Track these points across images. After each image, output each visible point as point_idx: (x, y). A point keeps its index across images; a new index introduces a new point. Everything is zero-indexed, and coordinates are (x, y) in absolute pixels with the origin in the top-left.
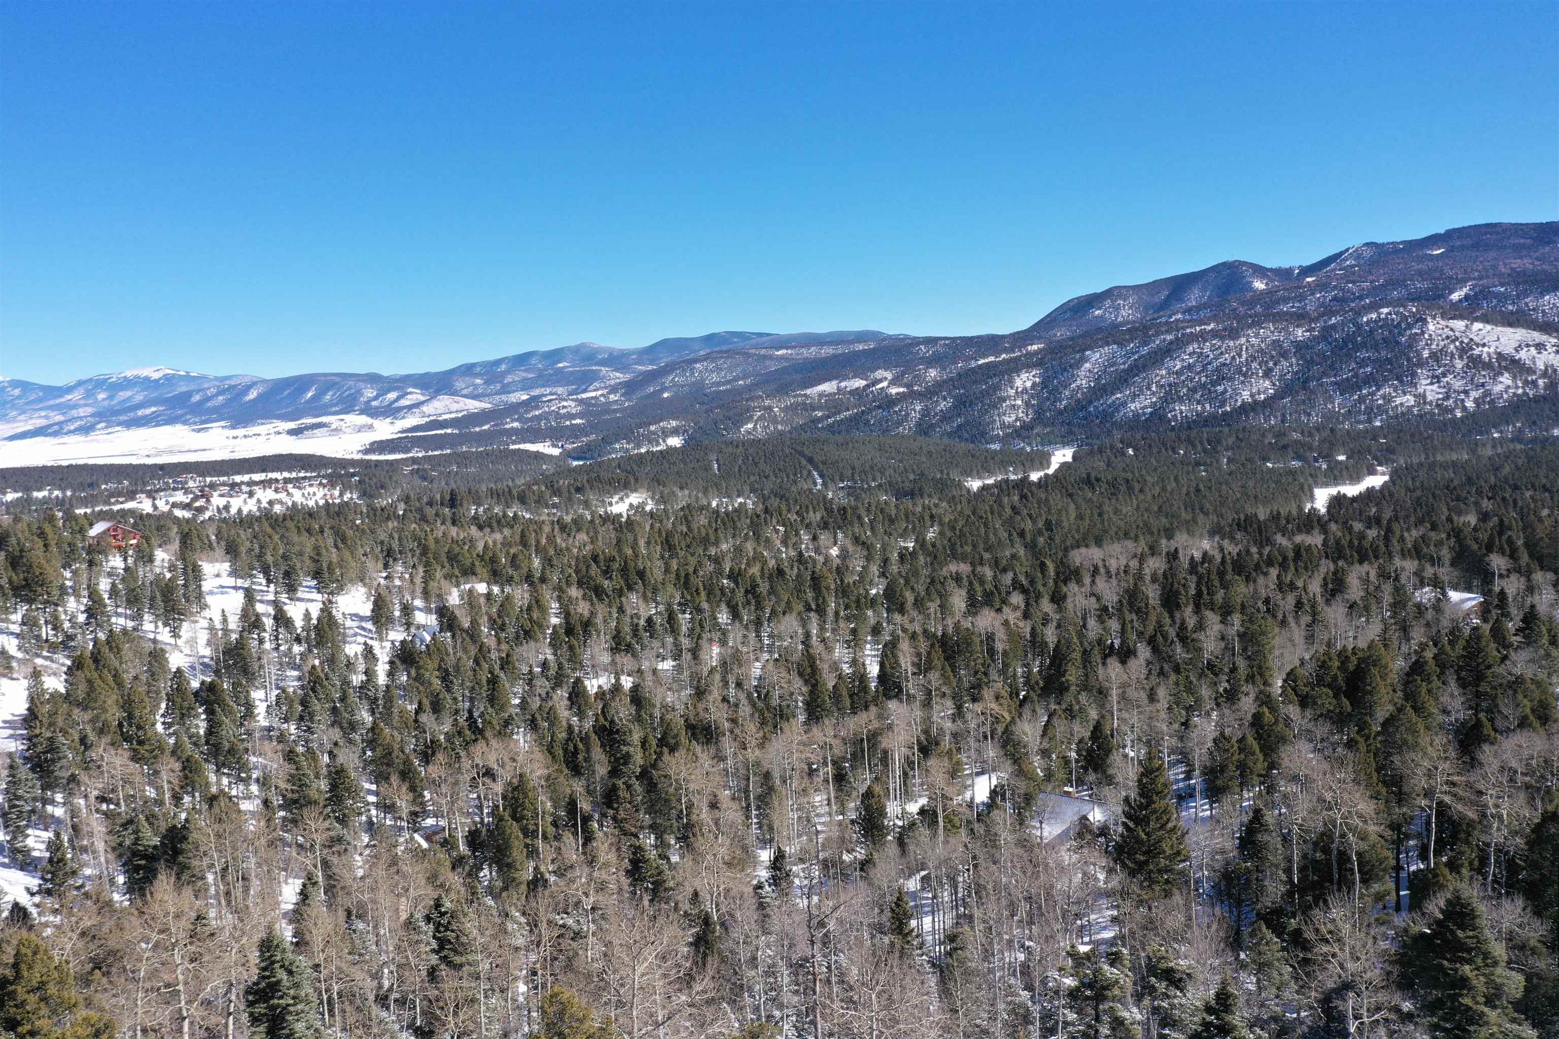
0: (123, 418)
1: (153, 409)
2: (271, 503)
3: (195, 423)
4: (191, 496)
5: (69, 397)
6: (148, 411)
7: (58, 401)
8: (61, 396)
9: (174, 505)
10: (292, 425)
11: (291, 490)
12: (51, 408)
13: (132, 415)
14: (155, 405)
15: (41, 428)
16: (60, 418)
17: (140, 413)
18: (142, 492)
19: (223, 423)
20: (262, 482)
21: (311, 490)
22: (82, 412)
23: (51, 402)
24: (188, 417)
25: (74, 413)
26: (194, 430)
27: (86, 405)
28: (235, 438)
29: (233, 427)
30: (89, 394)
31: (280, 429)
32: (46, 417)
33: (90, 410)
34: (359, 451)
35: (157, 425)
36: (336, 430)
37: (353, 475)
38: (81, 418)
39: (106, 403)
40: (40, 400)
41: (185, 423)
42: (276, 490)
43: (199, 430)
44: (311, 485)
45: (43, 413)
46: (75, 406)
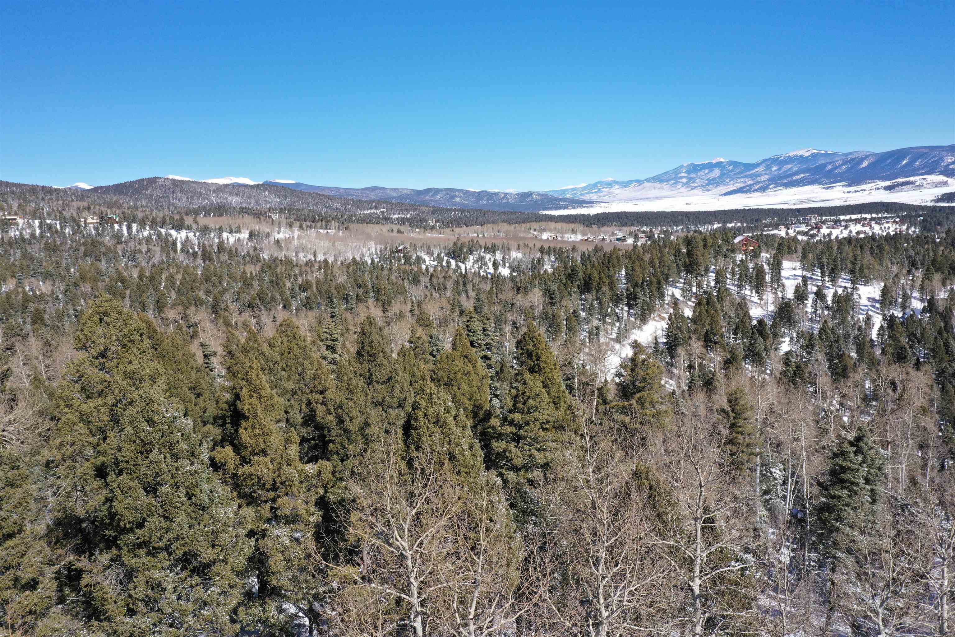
0: (784, 181)
1: (802, 175)
2: (858, 233)
3: (826, 184)
4: (809, 227)
5: (757, 170)
6: (799, 177)
7: (751, 172)
8: (753, 169)
9: (799, 233)
10: (888, 183)
11: (873, 225)
12: (747, 176)
13: (790, 179)
14: (803, 173)
15: (740, 188)
16: (751, 182)
17: (794, 178)
18: (783, 225)
19: (843, 183)
20: (856, 220)
21: (887, 225)
22: (763, 178)
23: (748, 173)
24: (822, 179)
25: (758, 179)
26: (825, 188)
27: (765, 174)
28: (848, 192)
29: (849, 186)
30: (768, 167)
31: (879, 186)
32: (744, 182)
33: (767, 177)
34: (932, 201)
35: (804, 185)
36: (919, 186)
37: (921, 216)
38: (761, 182)
39: (776, 173)
40: (741, 172)
41: (820, 183)
42: (863, 226)
43: (828, 188)
44: (888, 222)
45: (742, 180)
46: (760, 175)
